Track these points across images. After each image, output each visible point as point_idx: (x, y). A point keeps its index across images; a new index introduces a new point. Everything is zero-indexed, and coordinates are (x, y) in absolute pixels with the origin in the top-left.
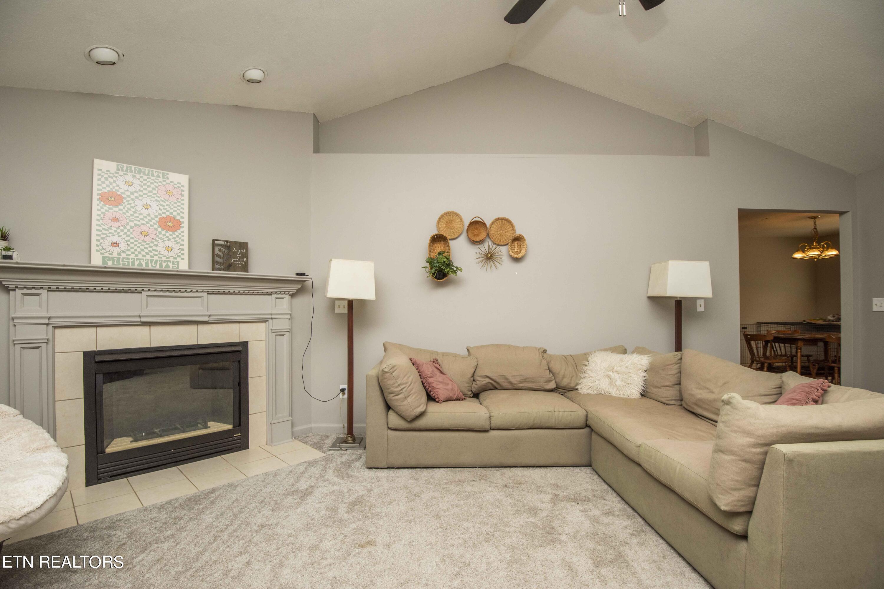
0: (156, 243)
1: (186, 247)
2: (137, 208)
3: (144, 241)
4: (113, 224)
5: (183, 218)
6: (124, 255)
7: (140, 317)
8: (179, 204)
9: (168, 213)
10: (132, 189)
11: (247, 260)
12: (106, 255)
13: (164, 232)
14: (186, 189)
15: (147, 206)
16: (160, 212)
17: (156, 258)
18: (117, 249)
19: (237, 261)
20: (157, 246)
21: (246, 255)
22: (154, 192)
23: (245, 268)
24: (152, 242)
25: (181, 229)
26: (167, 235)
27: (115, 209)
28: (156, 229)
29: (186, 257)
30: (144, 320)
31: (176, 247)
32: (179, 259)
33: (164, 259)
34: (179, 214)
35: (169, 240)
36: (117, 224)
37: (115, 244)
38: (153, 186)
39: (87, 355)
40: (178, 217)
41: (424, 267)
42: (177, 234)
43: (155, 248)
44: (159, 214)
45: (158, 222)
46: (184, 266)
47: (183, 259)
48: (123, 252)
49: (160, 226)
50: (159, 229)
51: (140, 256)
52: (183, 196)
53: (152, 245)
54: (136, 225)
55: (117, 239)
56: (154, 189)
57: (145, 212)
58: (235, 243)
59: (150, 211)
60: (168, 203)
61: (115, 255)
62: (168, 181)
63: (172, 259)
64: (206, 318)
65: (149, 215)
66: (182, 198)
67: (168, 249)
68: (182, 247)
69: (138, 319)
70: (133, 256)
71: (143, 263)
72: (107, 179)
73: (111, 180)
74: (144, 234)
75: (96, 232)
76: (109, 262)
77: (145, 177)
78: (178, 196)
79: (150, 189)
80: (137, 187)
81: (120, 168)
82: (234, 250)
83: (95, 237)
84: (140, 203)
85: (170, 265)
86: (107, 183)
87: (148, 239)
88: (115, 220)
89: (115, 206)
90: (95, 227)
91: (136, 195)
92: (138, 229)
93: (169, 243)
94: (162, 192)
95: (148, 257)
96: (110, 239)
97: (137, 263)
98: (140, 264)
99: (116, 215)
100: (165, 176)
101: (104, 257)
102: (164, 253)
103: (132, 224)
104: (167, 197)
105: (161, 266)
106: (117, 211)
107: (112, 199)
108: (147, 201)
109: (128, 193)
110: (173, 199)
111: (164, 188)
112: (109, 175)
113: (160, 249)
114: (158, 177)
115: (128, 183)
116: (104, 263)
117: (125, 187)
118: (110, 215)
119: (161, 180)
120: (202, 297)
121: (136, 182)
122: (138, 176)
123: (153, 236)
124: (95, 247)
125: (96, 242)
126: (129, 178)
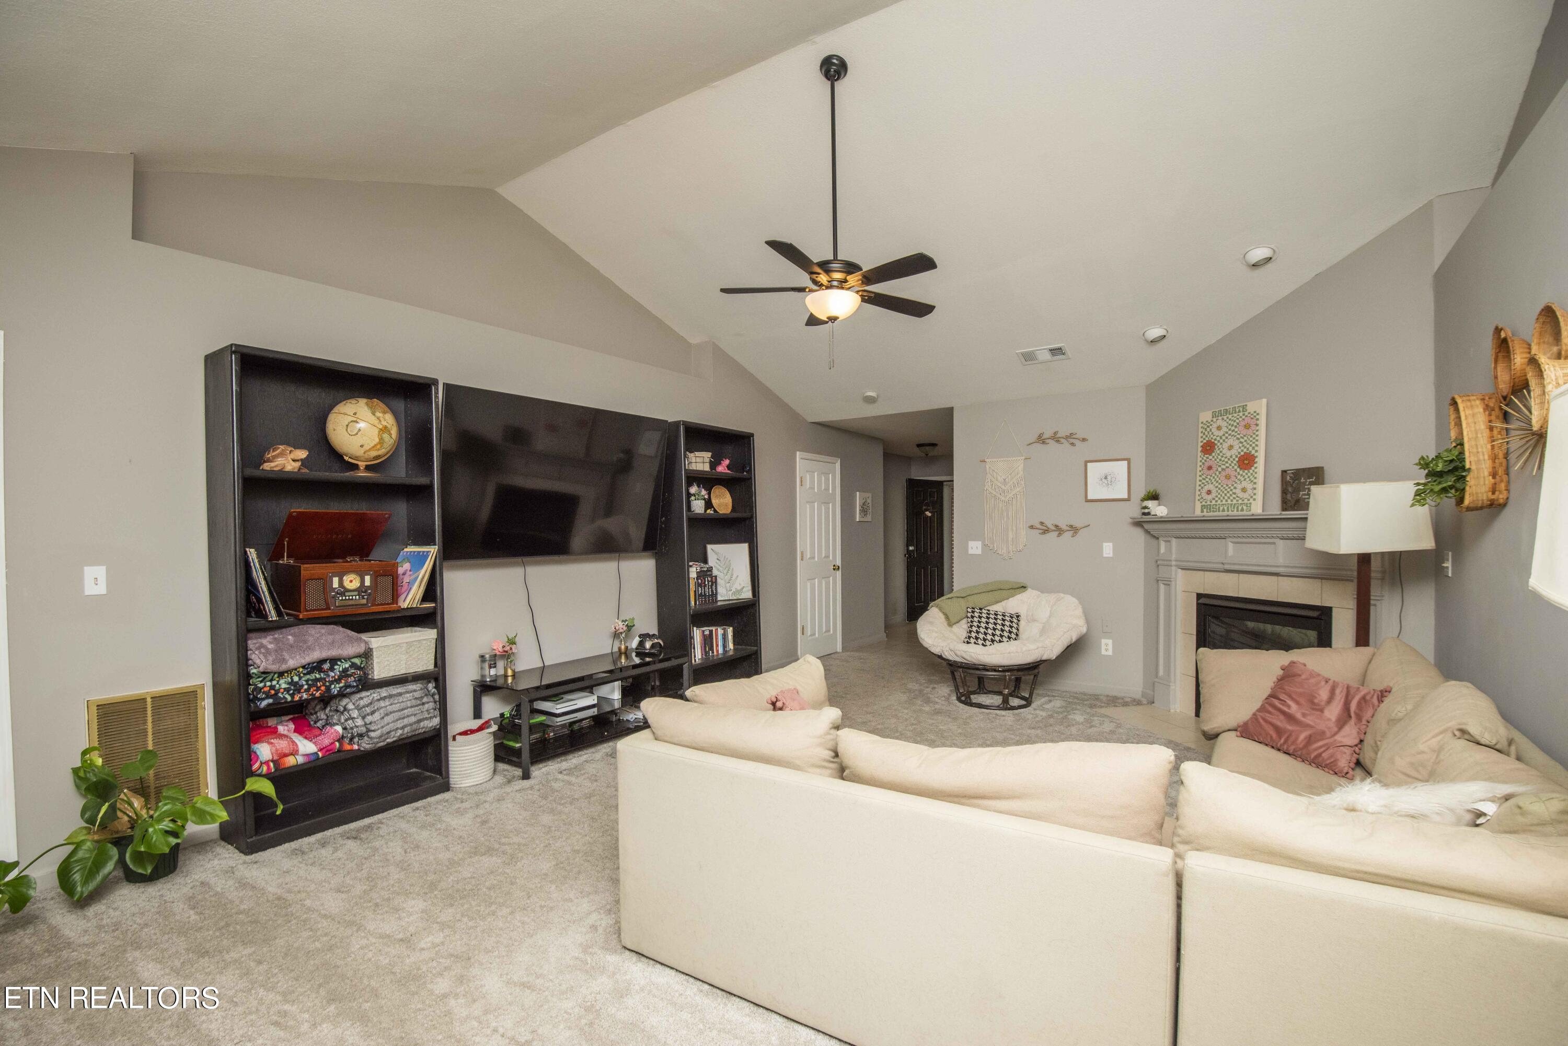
0: (1235, 485)
1: (1259, 486)
2: (1224, 452)
3: (1227, 485)
4: (1208, 472)
5: (1257, 451)
6: (1214, 502)
7: (1223, 564)
8: (1254, 436)
9: (1245, 450)
10: (1221, 433)
12: (1204, 503)
13: (1241, 472)
14: (1261, 417)
15: (1231, 447)
16: (1240, 450)
17: (1235, 501)
18: (1210, 497)
19: (1305, 495)
20: (1235, 488)
22: (1236, 430)
24: (1233, 485)
25: (1255, 465)
26: (1244, 474)
27: (1211, 457)
28: (1236, 470)
29: (1259, 497)
30: (1227, 567)
31: (1249, 486)
32: (1251, 500)
33: (1240, 502)
34: (1254, 448)
35: (1245, 480)
36: (1211, 471)
37: (1209, 492)
38: (1235, 424)
39: (1199, 596)
40: (1253, 452)
42: (1251, 471)
43: (1234, 491)
44: (1239, 453)
45: (1238, 462)
46: (1257, 509)
47: (1254, 500)
48: (1214, 499)
49: (1239, 466)
50: (1238, 470)
51: (1224, 502)
52: (1257, 425)
53: (1232, 488)
54: (1223, 469)
55: (1210, 487)
56: (1236, 427)
57: (1228, 454)
58: (1304, 470)
59: (1233, 452)
60: (1245, 438)
61: (1209, 503)
62: (1246, 413)
63: (1246, 501)
65: (1231, 457)
66: (1257, 428)
67: (1244, 490)
68: (1255, 486)
69: (1221, 566)
70: (1219, 502)
71: (1226, 508)
72: (1206, 430)
73: (1208, 429)
74: (1228, 477)
75: (1198, 483)
76: (1205, 510)
77: (1230, 417)
78: (1253, 427)
79: (1233, 428)
80: (1225, 429)
81: (1214, 415)
82: (1302, 480)
83: (1198, 488)
84: (1225, 445)
85: (1245, 508)
86: (1206, 433)
87: (1230, 483)
88: (1210, 468)
89: (1210, 454)
90: (1198, 478)
91: (1224, 438)
92: (1224, 473)
93: (1244, 484)
94: (1241, 428)
95: (1229, 502)
96: (1206, 488)
97: (1221, 508)
98: (1223, 510)
99: (1210, 463)
100: (1244, 408)
101: (1202, 506)
102: (1241, 495)
103: (1220, 469)
104: (1245, 432)
105: (1238, 511)
106: (1211, 459)
107: (1209, 448)
108: (1231, 441)
109: (1218, 438)
110: (1250, 432)
111: (1243, 423)
112: (1207, 425)
113: (1238, 491)
114: (1239, 412)
115: (1219, 428)
116: (1202, 512)
117: (1217, 433)
118: (1207, 464)
119: (1241, 414)
120: (1274, 543)
121: (1224, 424)
122: (1225, 418)
123: (1233, 478)
124: (1197, 498)
125: (1198, 493)
126: (1220, 422)
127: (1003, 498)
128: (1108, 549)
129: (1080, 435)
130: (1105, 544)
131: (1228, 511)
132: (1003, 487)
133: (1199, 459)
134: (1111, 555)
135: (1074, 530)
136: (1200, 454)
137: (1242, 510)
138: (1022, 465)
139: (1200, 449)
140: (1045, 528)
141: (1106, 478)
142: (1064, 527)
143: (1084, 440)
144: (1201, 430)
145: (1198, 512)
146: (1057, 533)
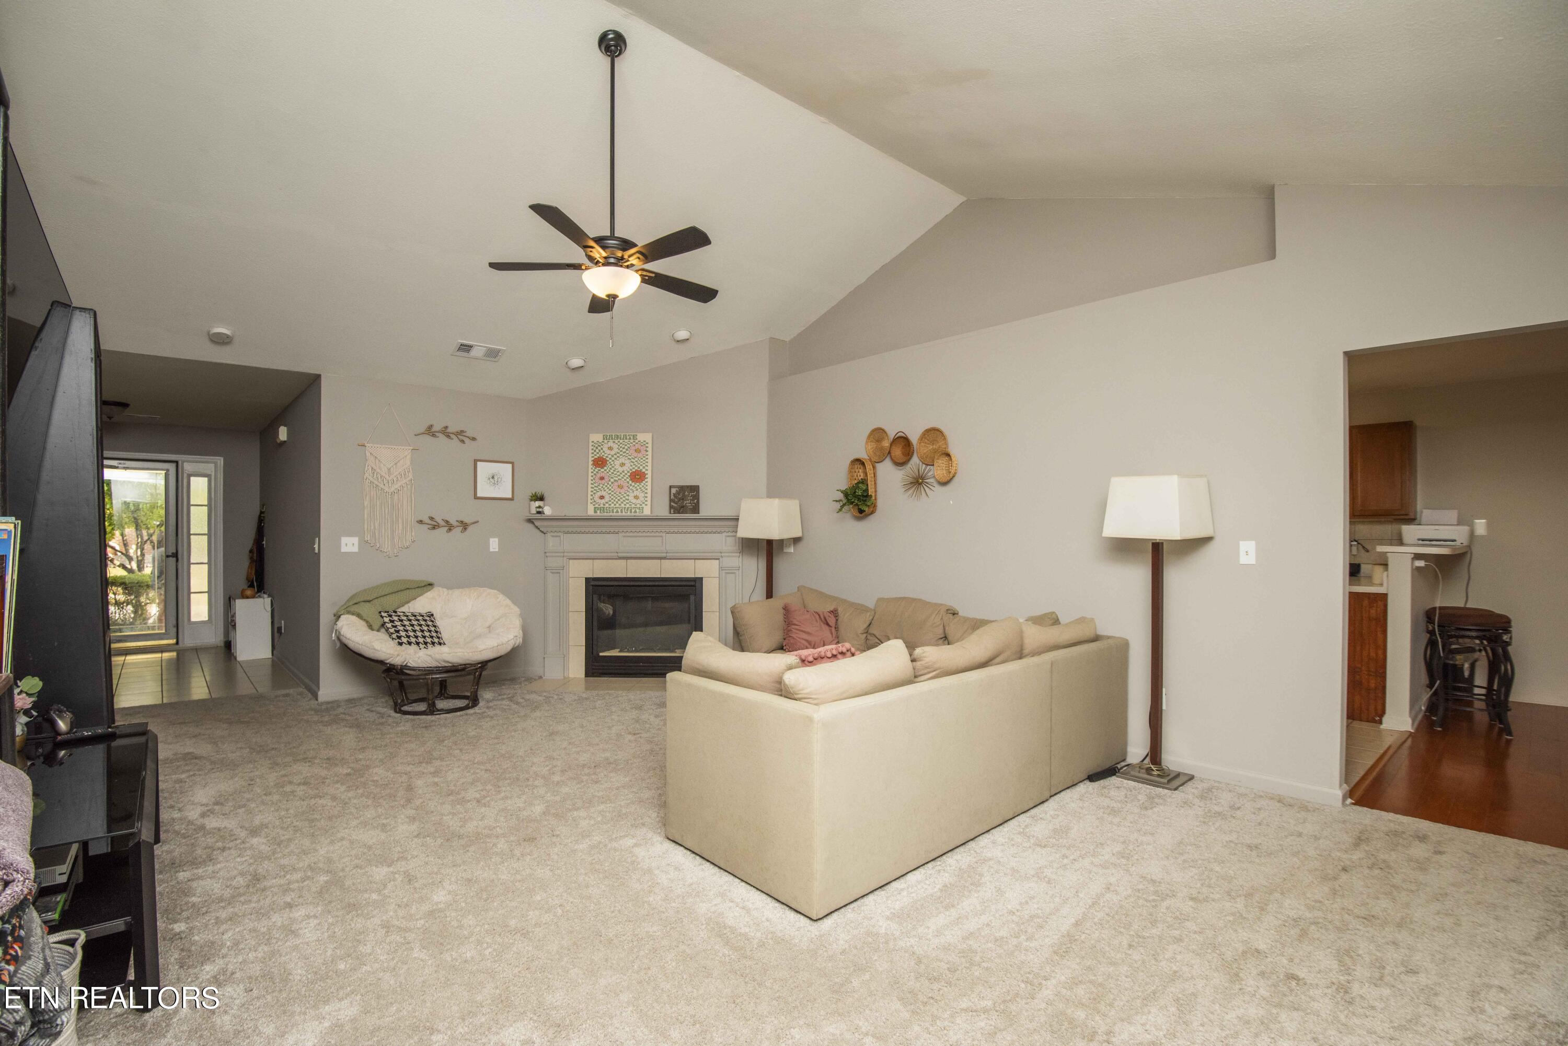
0: (628, 493)
1: (649, 495)
2: (616, 467)
3: (620, 493)
4: (600, 481)
5: (647, 470)
6: (607, 505)
7: (618, 552)
8: (644, 459)
9: (636, 468)
10: (613, 453)
11: (698, 502)
12: (597, 506)
13: (633, 484)
14: (650, 445)
15: (623, 465)
16: (631, 468)
17: (628, 505)
18: (603, 501)
19: (690, 503)
20: (628, 495)
21: (697, 497)
22: (627, 452)
23: (696, 509)
24: (625, 493)
25: (645, 480)
26: (635, 485)
27: (603, 470)
28: (628, 482)
29: (649, 503)
30: (620, 555)
31: (641, 495)
32: (643, 505)
33: (633, 506)
34: (644, 467)
35: (636, 490)
36: (604, 481)
37: (602, 497)
38: (626, 447)
39: (587, 580)
40: (644, 470)
41: (836, 501)
42: (642, 484)
43: (627, 497)
44: (630, 470)
45: (629, 476)
46: (647, 512)
47: (647, 505)
48: (607, 503)
49: (631, 480)
50: (630, 482)
51: (617, 505)
52: (647, 451)
53: (625, 495)
54: (615, 480)
55: (603, 493)
56: (627, 450)
57: (621, 469)
58: (688, 487)
59: (625, 468)
60: (636, 459)
61: (602, 506)
62: (637, 441)
63: (638, 506)
64: (664, 555)
65: (623, 472)
66: (647, 453)
67: (636, 497)
68: (645, 495)
69: (614, 554)
70: (613, 505)
71: (619, 510)
72: (597, 448)
73: (599, 448)
74: (620, 487)
75: (590, 489)
76: (598, 512)
77: (621, 441)
78: (643, 452)
79: (624, 450)
80: (616, 450)
81: (605, 437)
82: (686, 493)
83: (590, 493)
84: (617, 463)
85: (638, 511)
86: (597, 451)
87: (622, 491)
88: (602, 478)
89: (602, 468)
90: (590, 486)
91: (615, 456)
92: (616, 484)
93: (636, 493)
94: (632, 451)
95: (623, 505)
96: (599, 494)
97: (615, 511)
98: (617, 512)
99: (603, 475)
100: (635, 437)
101: (595, 508)
102: (634, 501)
103: (612, 480)
104: (635, 454)
105: (631, 512)
106: (602, 472)
107: (600, 462)
108: (622, 460)
109: (610, 456)
110: (640, 455)
111: (634, 448)
112: (598, 445)
113: (631, 498)
114: (630, 439)
115: (610, 448)
116: (595, 512)
117: (608, 452)
118: (599, 475)
119: (632, 441)
120: (661, 536)
121: (615, 446)
122: (616, 441)
123: (626, 488)
124: (590, 501)
125: (589, 497)
126: (611, 444)
127: (387, 489)
128: (494, 544)
129: (469, 434)
130: (492, 540)
131: (622, 512)
132: (387, 477)
133: (590, 471)
134: (497, 550)
135: (464, 526)
136: (590, 466)
137: (635, 512)
138: (409, 457)
139: (590, 463)
140: (435, 524)
141: (493, 477)
142: (455, 524)
143: (474, 439)
144: (591, 447)
145: (591, 512)
146: (446, 528)
